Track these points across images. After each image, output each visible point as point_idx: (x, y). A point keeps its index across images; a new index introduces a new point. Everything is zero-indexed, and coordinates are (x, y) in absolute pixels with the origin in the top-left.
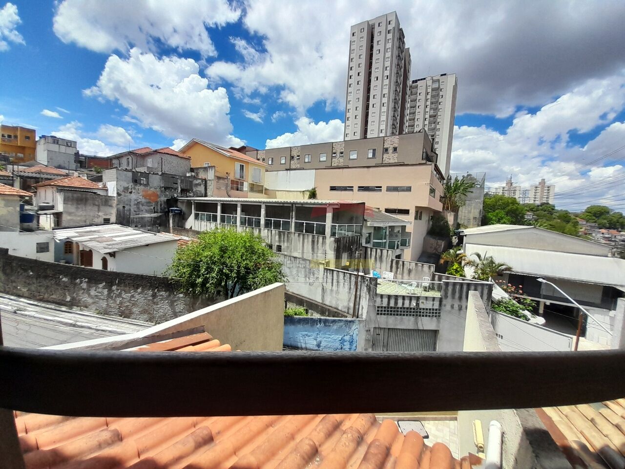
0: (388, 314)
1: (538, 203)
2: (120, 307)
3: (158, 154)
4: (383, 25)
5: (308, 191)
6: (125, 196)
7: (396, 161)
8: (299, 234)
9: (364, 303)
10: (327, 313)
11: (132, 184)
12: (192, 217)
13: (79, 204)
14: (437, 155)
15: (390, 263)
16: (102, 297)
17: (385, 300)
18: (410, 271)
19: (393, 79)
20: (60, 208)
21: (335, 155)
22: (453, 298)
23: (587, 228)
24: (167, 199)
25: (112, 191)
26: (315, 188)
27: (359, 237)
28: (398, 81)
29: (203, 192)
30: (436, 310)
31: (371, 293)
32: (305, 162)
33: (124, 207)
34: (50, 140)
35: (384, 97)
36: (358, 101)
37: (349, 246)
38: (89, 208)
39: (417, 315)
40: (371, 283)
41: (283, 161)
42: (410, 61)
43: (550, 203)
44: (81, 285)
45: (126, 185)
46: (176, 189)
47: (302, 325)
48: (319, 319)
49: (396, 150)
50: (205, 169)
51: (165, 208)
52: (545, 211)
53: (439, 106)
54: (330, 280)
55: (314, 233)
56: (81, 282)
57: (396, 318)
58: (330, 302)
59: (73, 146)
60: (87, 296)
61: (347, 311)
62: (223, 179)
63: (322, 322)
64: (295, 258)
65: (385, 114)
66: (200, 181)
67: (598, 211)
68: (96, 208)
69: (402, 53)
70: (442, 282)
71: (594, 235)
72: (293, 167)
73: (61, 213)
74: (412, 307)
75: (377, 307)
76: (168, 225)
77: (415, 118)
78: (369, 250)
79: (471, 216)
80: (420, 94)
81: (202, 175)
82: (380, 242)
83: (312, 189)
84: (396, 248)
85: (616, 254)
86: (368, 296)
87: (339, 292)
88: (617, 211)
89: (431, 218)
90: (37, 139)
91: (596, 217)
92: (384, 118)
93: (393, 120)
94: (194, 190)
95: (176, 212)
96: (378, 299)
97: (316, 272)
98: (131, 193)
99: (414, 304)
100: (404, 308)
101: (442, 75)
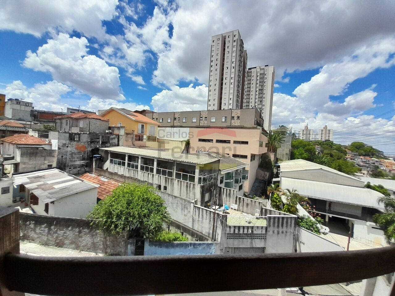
0: (234, 238)
1: (323, 140)
2: (56, 240)
3: (87, 119)
4: (231, 37)
5: (185, 141)
6: (63, 149)
7: (239, 124)
8: (178, 181)
9: (219, 231)
10: (195, 236)
11: (68, 141)
12: (108, 161)
13: (31, 157)
14: (263, 120)
15: (235, 198)
16: (44, 234)
17: (232, 230)
18: (247, 205)
19: (237, 68)
20: (18, 159)
21: (202, 119)
22: (274, 226)
23: (352, 156)
24: (92, 149)
25: (55, 147)
26: (189, 140)
27: (216, 181)
28: (240, 69)
29: (117, 143)
30: (264, 234)
31: (223, 225)
32: (183, 122)
33: (62, 156)
34: (15, 102)
35: (232, 79)
36: (216, 81)
37: (210, 188)
38: (38, 158)
39: (252, 238)
40: (223, 219)
41: (169, 121)
42: (247, 57)
43: (330, 140)
44: (30, 225)
45: (64, 142)
46: (98, 142)
47: (179, 248)
48: (190, 243)
49: (239, 118)
50: (119, 128)
51: (90, 155)
52: (328, 145)
53: (265, 84)
54: (197, 214)
55: (187, 181)
56: (30, 224)
57: (239, 241)
58: (198, 228)
59: (30, 106)
60: (34, 233)
61: (208, 236)
62: (130, 134)
63: (192, 245)
64: (176, 197)
65: (233, 89)
66: (115, 136)
67: (359, 145)
68: (43, 158)
69: (242, 53)
70: (267, 217)
71: (356, 160)
72: (176, 124)
73: (19, 163)
74: (249, 233)
75: (227, 234)
76: (92, 166)
77: (250, 98)
78: (222, 189)
79: (285, 153)
80: (253, 76)
81: (116, 132)
82: (229, 182)
83: (187, 140)
84: (239, 183)
85: (370, 171)
86: (221, 227)
87: (203, 222)
88: (369, 145)
89: (260, 157)
90: (6, 100)
91: (357, 149)
92: (232, 91)
93: (237, 92)
94: (111, 142)
95: (98, 158)
96: (228, 229)
97: (188, 208)
98: (67, 147)
99: (250, 231)
100: (244, 234)
101: (266, 66)
